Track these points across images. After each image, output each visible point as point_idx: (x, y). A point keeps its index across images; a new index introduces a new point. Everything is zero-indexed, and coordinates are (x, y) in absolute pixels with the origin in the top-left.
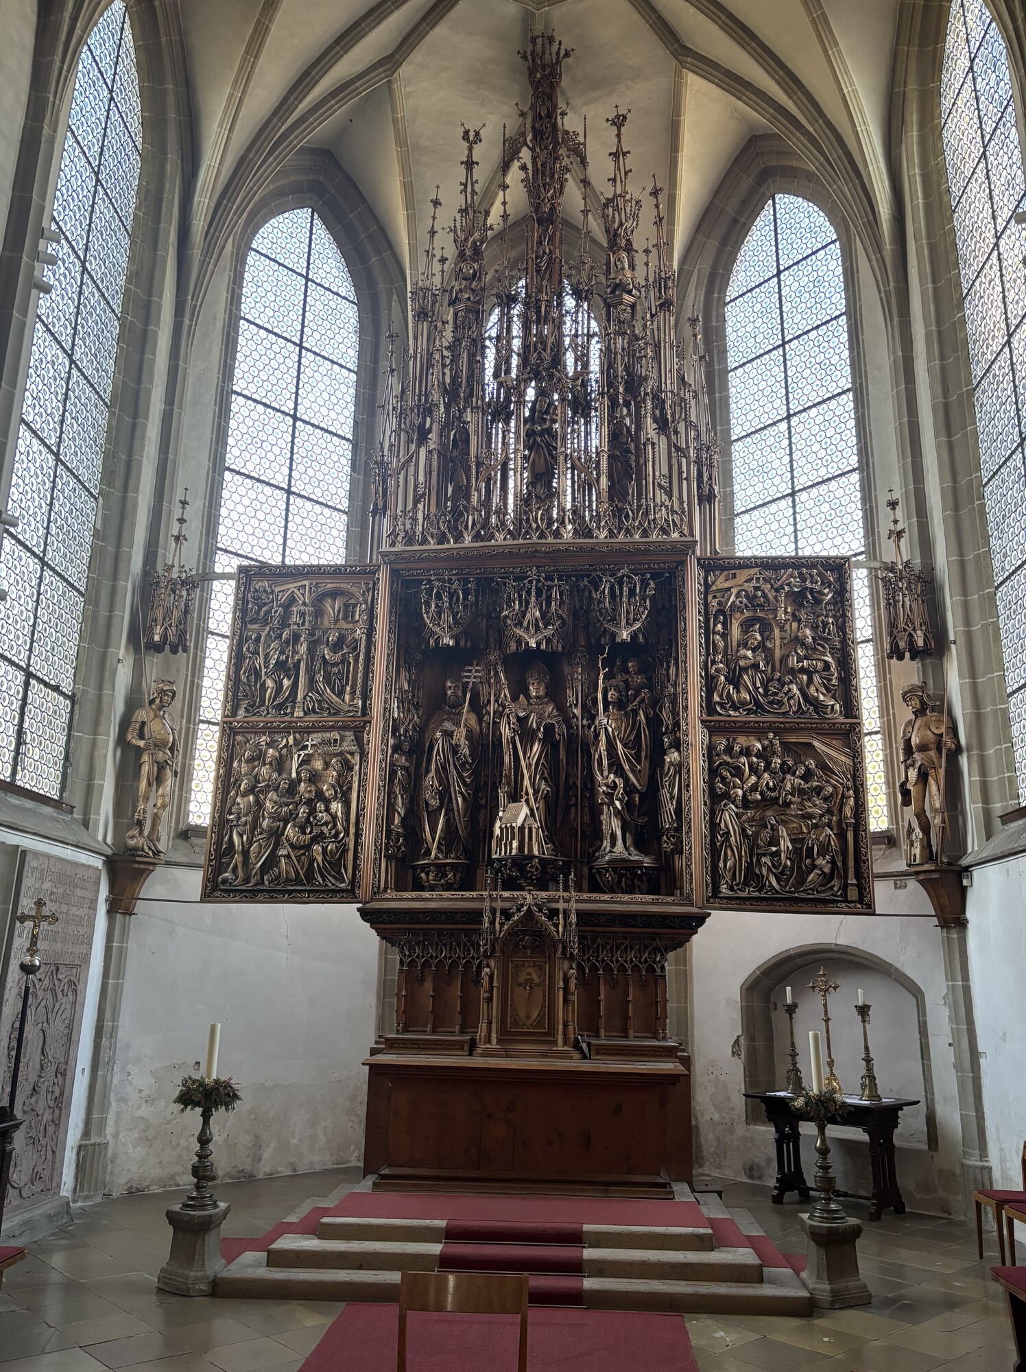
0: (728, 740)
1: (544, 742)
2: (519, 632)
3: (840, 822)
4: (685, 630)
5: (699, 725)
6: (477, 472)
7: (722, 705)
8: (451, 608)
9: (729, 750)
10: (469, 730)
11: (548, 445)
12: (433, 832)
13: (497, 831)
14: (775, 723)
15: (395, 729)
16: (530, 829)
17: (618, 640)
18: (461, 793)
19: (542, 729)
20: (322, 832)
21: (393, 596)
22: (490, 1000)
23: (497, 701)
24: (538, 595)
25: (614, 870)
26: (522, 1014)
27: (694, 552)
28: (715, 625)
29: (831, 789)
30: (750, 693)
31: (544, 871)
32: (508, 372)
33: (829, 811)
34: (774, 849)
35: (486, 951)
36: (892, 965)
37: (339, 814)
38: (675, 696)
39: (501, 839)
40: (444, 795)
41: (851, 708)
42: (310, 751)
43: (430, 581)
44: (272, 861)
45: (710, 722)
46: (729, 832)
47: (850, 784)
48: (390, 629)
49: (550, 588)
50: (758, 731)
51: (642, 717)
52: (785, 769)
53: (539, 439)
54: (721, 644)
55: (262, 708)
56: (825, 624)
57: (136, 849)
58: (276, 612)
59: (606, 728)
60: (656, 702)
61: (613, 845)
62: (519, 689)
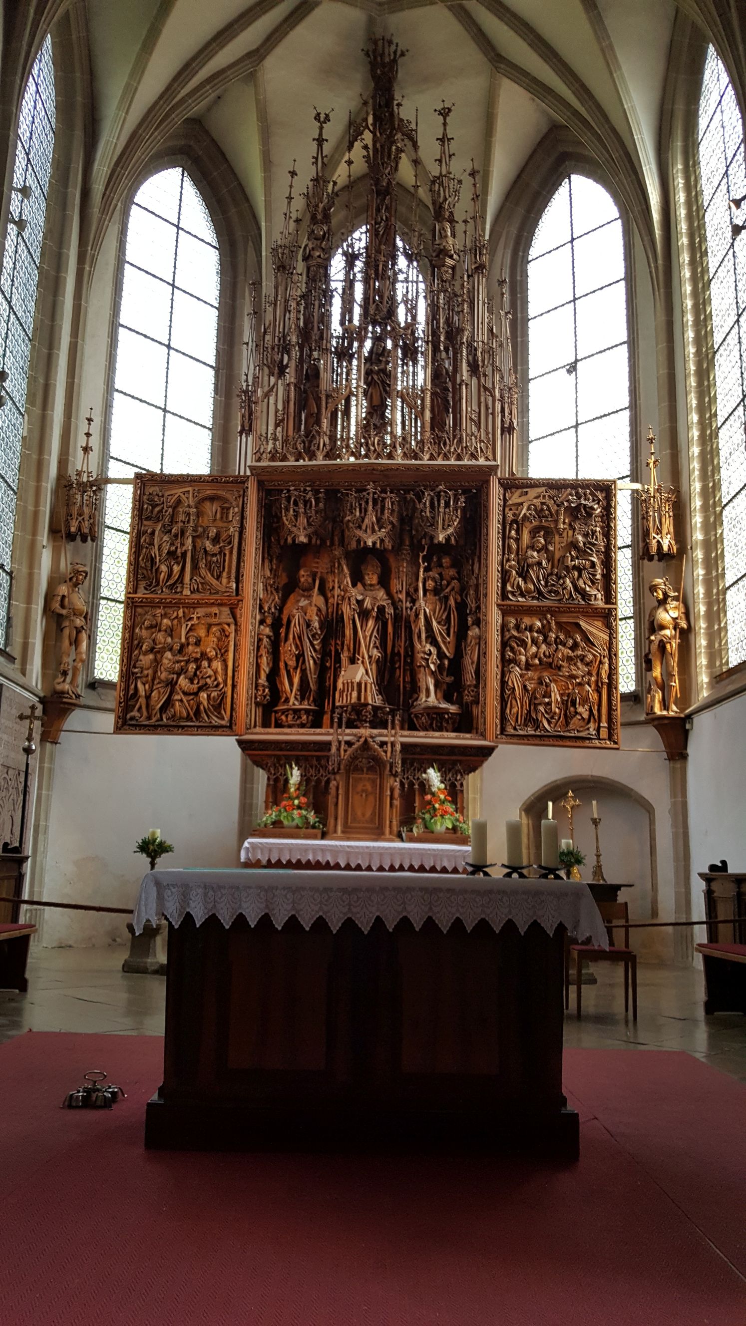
0: (517, 620)
1: (377, 619)
2: (359, 533)
3: (597, 682)
4: (487, 535)
5: (495, 609)
6: (327, 403)
7: (513, 593)
8: (305, 513)
9: (517, 627)
10: (319, 610)
11: (383, 382)
12: (291, 684)
13: (340, 685)
14: (552, 607)
15: (261, 608)
16: (366, 684)
17: (436, 541)
18: (312, 657)
19: (376, 610)
20: (206, 684)
21: (259, 501)
22: (337, 804)
23: (339, 587)
24: (375, 502)
25: (428, 714)
26: (359, 813)
27: (496, 474)
28: (510, 532)
29: (591, 657)
30: (534, 584)
31: (375, 715)
32: (351, 321)
33: (589, 673)
34: (547, 700)
35: (333, 769)
36: (632, 790)
37: (219, 670)
38: (477, 586)
39: (343, 691)
40: (300, 657)
41: (609, 596)
42: (195, 621)
43: (289, 491)
44: (168, 703)
45: (503, 605)
46: (514, 688)
47: (606, 653)
48: (258, 528)
49: (384, 499)
50: (539, 612)
51: (452, 602)
52: (557, 641)
53: (375, 377)
54: (514, 546)
55: (157, 588)
56: (594, 532)
57: (63, 692)
58: (166, 511)
59: (424, 610)
60: (463, 590)
61: (428, 695)
62: (357, 578)
